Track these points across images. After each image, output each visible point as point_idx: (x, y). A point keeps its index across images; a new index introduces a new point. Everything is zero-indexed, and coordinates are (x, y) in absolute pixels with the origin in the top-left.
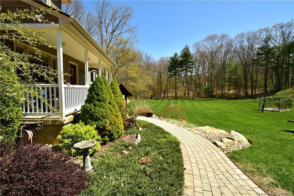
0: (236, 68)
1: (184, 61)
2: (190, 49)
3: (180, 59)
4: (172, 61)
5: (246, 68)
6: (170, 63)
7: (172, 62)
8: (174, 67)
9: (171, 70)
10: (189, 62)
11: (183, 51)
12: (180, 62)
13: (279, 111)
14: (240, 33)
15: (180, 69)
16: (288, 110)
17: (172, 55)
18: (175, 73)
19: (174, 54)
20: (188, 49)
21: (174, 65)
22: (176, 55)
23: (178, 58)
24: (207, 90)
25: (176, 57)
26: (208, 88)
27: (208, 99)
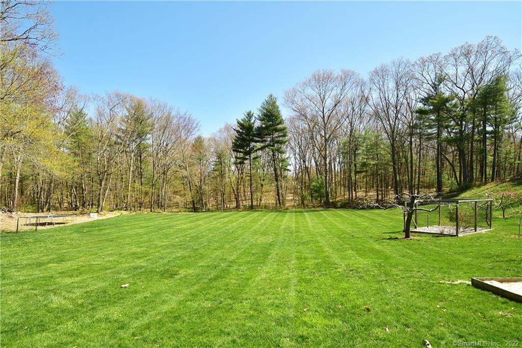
2: (278, 103)
3: (258, 124)
4: (241, 129)
5: (393, 142)
6: (238, 131)
7: (241, 131)
8: (245, 140)
10: (276, 130)
11: (264, 108)
12: (257, 130)
13: (457, 235)
16: (484, 231)
17: (241, 117)
19: (246, 114)
20: (274, 103)
22: (250, 115)
23: (253, 123)
24: (316, 191)
25: (250, 121)
26: (318, 185)
27: (317, 209)
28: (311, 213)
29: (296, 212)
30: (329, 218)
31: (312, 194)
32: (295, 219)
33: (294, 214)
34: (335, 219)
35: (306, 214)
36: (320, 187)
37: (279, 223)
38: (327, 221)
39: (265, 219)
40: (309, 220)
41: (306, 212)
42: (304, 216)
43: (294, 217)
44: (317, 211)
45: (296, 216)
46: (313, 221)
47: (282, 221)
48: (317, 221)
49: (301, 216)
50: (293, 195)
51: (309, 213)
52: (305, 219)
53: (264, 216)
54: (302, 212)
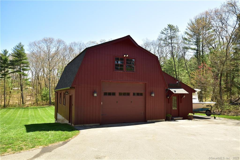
1: (17, 61)
2: (24, 48)
10: (23, 63)
11: (15, 49)
12: (10, 61)
19: (3, 51)
20: (22, 48)
22: (6, 52)
23: (8, 57)
24: (44, 97)
25: (5, 55)
26: (46, 93)
27: (45, 106)
28: (41, 108)
29: (33, 108)
30: (49, 111)
31: (42, 98)
32: (34, 112)
33: (33, 109)
34: (51, 111)
35: (38, 109)
36: (47, 94)
37: (27, 114)
38: (47, 112)
39: (19, 112)
40: (40, 112)
41: (39, 108)
42: (38, 110)
43: (33, 111)
44: (44, 107)
45: (34, 110)
46: (42, 112)
47: (28, 113)
48: (43, 112)
49: (36, 110)
50: (30, 97)
51: (40, 109)
52: (38, 111)
53: (18, 111)
54: (36, 108)
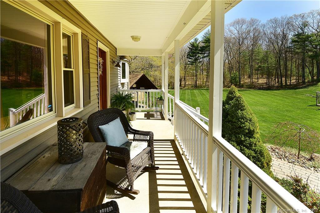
0: (266, 56)
1: (206, 47)
3: (201, 45)
4: (191, 47)
8: (194, 53)
9: (191, 56)
11: (204, 36)
12: (201, 47)
14: (272, 18)
15: (201, 56)
17: (192, 41)
18: (196, 59)
19: (194, 39)
21: (195, 51)
22: (196, 40)
